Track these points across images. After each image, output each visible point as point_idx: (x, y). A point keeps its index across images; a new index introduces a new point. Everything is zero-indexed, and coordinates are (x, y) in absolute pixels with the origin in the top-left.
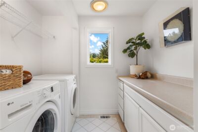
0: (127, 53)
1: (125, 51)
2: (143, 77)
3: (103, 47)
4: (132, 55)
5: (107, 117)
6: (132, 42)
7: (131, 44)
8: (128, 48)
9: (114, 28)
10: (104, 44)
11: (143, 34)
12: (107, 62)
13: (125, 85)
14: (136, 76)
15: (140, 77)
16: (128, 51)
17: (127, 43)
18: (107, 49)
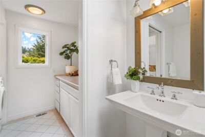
0: (63, 56)
1: (61, 54)
2: (74, 74)
3: (38, 43)
4: (68, 57)
5: (43, 114)
6: (67, 48)
7: (66, 49)
8: (64, 52)
9: (51, 32)
10: (40, 38)
11: (75, 42)
12: (43, 62)
13: (60, 82)
14: (70, 74)
15: (72, 75)
16: (64, 54)
17: (63, 48)
18: (44, 46)
